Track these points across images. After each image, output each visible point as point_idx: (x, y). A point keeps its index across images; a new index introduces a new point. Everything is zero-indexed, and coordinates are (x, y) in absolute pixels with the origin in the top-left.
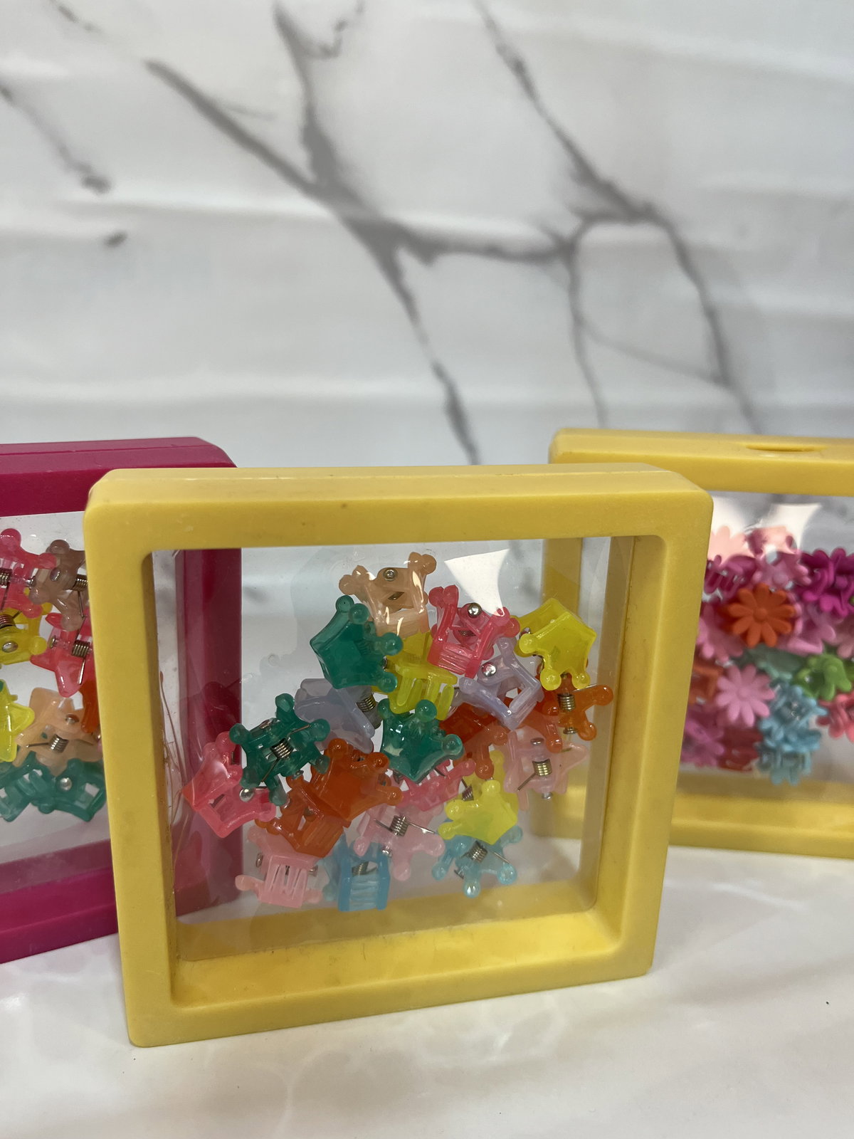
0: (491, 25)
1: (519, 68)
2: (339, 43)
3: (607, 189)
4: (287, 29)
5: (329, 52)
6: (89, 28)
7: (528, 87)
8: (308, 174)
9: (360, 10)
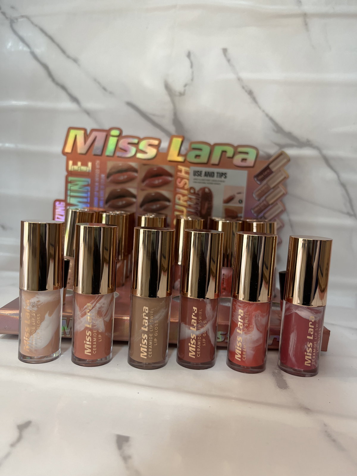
0: (239, 79)
1: (250, 93)
2: (185, 91)
3: (289, 135)
4: (168, 88)
6: (111, 93)
7: (254, 100)
8: (175, 134)
9: (192, 80)
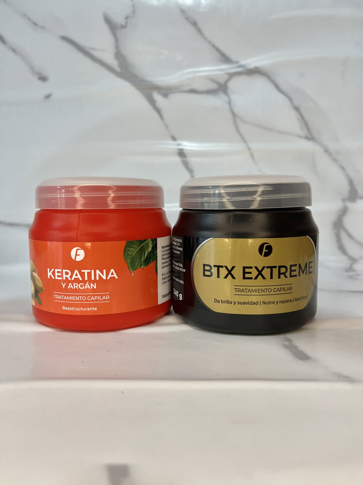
0: (182, 11)
1: (195, 24)
2: (127, 23)
4: (108, 21)
5: (123, 27)
6: (42, 27)
7: (199, 31)
8: (118, 69)
9: (134, 12)
